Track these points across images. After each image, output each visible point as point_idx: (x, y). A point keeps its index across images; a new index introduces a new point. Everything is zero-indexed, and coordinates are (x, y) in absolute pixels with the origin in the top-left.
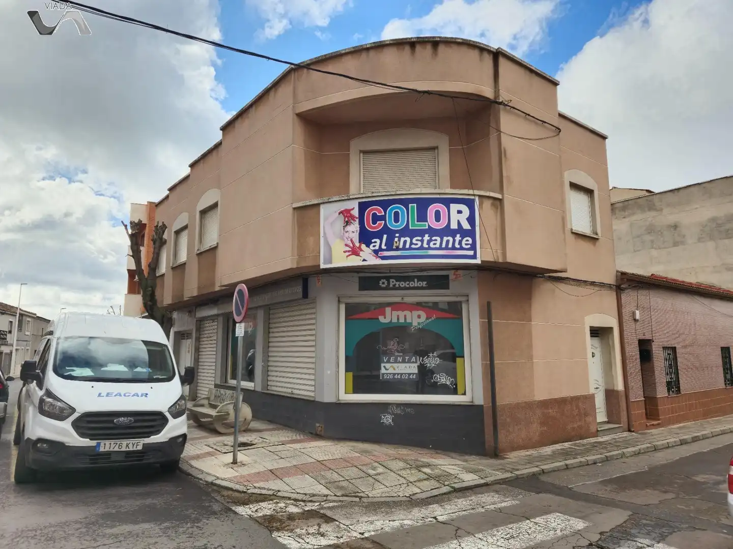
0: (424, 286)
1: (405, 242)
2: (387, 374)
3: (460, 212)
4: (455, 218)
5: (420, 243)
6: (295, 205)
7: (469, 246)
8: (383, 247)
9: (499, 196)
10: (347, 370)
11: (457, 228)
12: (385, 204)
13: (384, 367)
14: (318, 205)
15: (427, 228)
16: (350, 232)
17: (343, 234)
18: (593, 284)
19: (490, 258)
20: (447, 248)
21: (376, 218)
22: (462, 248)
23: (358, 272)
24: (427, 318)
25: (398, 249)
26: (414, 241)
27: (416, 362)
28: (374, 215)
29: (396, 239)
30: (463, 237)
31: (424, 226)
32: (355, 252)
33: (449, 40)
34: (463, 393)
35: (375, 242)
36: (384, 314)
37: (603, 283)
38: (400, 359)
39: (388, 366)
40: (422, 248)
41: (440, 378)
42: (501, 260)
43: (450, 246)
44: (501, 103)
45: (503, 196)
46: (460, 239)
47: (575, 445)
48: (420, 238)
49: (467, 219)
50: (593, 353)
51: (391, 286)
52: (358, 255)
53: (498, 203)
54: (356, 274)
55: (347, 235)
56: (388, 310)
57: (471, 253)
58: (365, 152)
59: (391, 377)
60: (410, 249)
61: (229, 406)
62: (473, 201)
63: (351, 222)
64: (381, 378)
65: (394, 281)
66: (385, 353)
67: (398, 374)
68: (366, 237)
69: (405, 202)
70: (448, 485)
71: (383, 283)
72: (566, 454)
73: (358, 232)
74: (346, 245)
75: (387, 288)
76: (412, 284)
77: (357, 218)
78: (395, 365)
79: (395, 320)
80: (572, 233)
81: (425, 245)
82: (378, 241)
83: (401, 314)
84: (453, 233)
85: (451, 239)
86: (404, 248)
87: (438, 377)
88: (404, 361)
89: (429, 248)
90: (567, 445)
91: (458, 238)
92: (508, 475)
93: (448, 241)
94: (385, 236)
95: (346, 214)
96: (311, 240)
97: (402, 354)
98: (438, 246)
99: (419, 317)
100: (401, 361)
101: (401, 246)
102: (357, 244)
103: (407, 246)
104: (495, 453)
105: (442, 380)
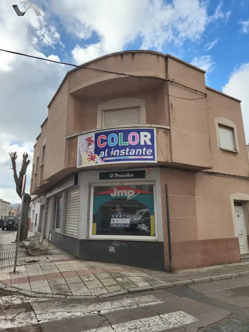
0: (133, 176)
1: (117, 152)
2: (114, 224)
3: (145, 136)
4: (143, 139)
5: (124, 153)
6: (67, 137)
7: (150, 154)
8: (106, 155)
9: (168, 128)
10: (94, 222)
11: (144, 144)
12: (107, 134)
13: (113, 220)
14: (77, 136)
15: (128, 145)
16: (91, 149)
17: (88, 149)
18: (235, 176)
19: (163, 160)
20: (138, 155)
21: (103, 141)
22: (146, 155)
23: (99, 170)
24: (135, 194)
25: (113, 156)
26: (121, 152)
27: (129, 218)
28: (102, 139)
29: (112, 151)
30: (147, 149)
31: (127, 144)
32: (92, 159)
33: (140, 51)
34: (154, 235)
35: (102, 153)
36: (113, 192)
37: (241, 176)
38: (121, 216)
39: (114, 219)
40: (125, 155)
41: (141, 227)
42: (169, 161)
43: (140, 154)
44: (168, 81)
45: (170, 128)
46: (146, 150)
47: (224, 267)
48: (124, 150)
49: (150, 140)
50: (238, 215)
51: (116, 177)
52: (94, 160)
53: (168, 131)
54: (97, 171)
55: (89, 150)
56: (115, 190)
57: (152, 157)
58: (105, 111)
59: (116, 225)
60: (119, 156)
61: (37, 240)
62: (153, 130)
63: (91, 144)
64: (111, 227)
65: (117, 174)
66: (113, 213)
67: (120, 224)
68: (98, 151)
69: (117, 132)
70: (126, 289)
71: (111, 175)
72: (216, 272)
73: (94, 148)
74: (89, 155)
75: (114, 178)
76: (126, 176)
77: (94, 141)
78: (118, 219)
79: (119, 195)
80: (221, 149)
81: (127, 154)
82: (103, 152)
83: (122, 192)
84: (142, 147)
85: (141, 150)
86: (116, 156)
87: (141, 226)
88: (123, 217)
89: (129, 155)
90: (219, 267)
91: (144, 149)
92: (170, 284)
93: (139, 152)
94: (107, 150)
95: (89, 139)
96: (73, 154)
97: (122, 213)
98: (133, 154)
99: (131, 193)
100: (121, 217)
101: (114, 155)
102: (94, 155)
103: (118, 155)
104: (170, 271)
105: (143, 228)
